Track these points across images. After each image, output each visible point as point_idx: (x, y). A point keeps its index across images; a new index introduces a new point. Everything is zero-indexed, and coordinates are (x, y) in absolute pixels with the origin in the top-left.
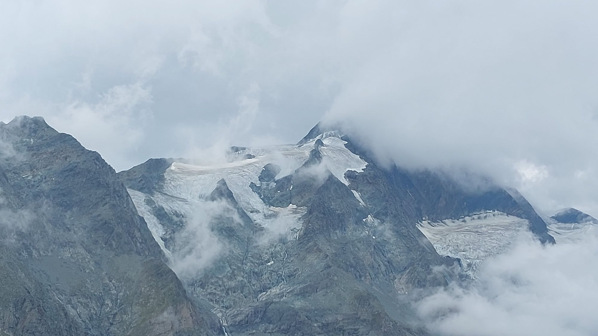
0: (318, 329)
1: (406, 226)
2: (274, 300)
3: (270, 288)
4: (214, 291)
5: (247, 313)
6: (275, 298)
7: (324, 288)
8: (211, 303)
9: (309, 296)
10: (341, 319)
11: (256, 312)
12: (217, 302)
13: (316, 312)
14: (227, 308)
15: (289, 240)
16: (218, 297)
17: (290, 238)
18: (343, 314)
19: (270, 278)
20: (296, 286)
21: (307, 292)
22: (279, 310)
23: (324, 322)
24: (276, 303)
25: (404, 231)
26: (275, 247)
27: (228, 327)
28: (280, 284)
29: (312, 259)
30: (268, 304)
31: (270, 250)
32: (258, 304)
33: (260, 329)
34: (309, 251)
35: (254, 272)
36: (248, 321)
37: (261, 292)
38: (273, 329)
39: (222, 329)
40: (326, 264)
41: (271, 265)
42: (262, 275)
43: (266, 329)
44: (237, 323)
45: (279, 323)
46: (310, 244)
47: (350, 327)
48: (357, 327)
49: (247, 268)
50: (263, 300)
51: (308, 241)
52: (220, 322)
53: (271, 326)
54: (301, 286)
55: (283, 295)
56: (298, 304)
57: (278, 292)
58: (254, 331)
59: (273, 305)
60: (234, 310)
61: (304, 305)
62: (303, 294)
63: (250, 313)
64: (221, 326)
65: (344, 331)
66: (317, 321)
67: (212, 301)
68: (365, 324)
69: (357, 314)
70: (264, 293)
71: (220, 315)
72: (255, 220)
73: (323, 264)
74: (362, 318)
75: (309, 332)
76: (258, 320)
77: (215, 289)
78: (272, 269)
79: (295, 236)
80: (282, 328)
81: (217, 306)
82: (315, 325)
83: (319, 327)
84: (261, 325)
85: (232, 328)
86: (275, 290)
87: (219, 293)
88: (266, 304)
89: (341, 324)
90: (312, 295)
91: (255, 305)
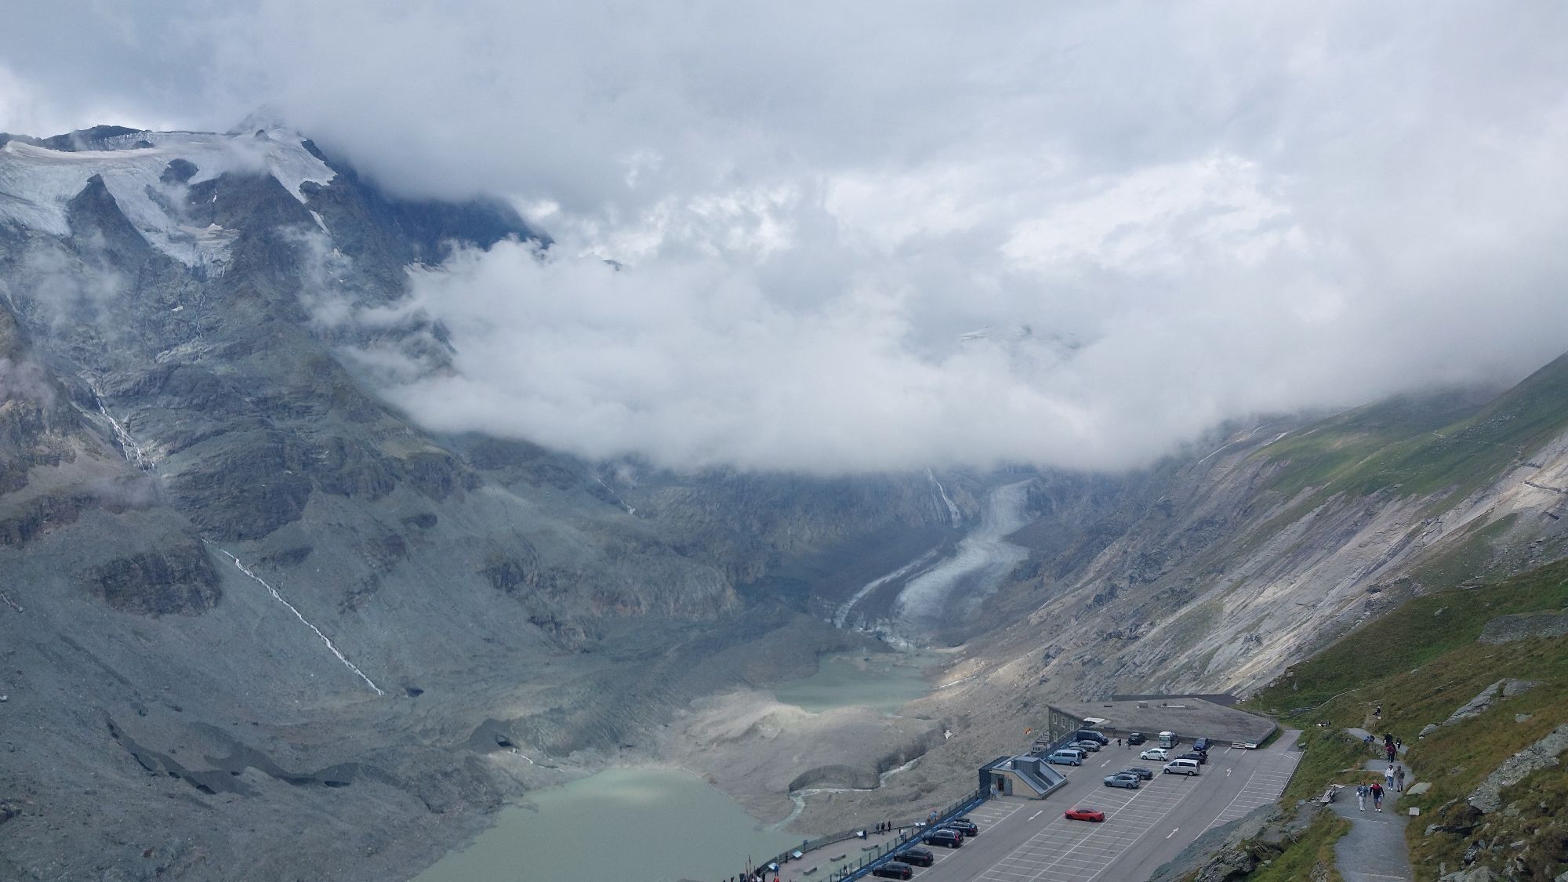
0: (251, 405)
1: (388, 268)
2: (183, 363)
3: (176, 345)
4: (81, 345)
5: (138, 379)
6: (185, 360)
7: (261, 349)
8: (77, 363)
9: (238, 359)
10: (287, 392)
11: (152, 379)
12: (87, 361)
13: (248, 382)
14: (104, 371)
15: (209, 276)
16: (87, 354)
17: (212, 273)
18: (291, 386)
19: (176, 331)
20: (217, 345)
21: (235, 353)
22: (190, 376)
23: (260, 396)
24: (185, 366)
25: (386, 275)
26: (186, 285)
27: (105, 398)
28: (193, 340)
29: (245, 306)
30: (172, 368)
31: (178, 289)
32: (155, 367)
33: (158, 403)
34: (240, 294)
35: (150, 320)
36: (138, 391)
37: (161, 350)
38: (179, 404)
39: (96, 401)
40: (267, 315)
41: (180, 311)
42: (164, 326)
43: (169, 404)
44: (120, 394)
45: (190, 396)
46: (242, 284)
47: (299, 404)
48: (309, 404)
49: (139, 313)
50: (165, 361)
51: (240, 280)
52: (91, 390)
53: (177, 399)
54: (227, 344)
55: (198, 357)
56: (221, 369)
57: (190, 350)
58: (149, 406)
59: (180, 370)
60: (116, 374)
61: (230, 371)
62: (229, 355)
63: (143, 380)
64: (94, 397)
65: (290, 409)
66: (249, 394)
67: (78, 359)
68: (322, 400)
69: (310, 386)
70: (166, 352)
71: (91, 381)
72: (153, 244)
73: (262, 315)
74: (318, 391)
75: (236, 409)
76: (155, 390)
77: (84, 342)
78: (179, 317)
79: (219, 271)
80: (195, 402)
81: (86, 367)
82: (247, 400)
83: (253, 402)
84: (160, 397)
85: (112, 401)
86: (186, 349)
87: (91, 348)
88: (169, 367)
89: (287, 399)
90: (244, 357)
91: (151, 368)
